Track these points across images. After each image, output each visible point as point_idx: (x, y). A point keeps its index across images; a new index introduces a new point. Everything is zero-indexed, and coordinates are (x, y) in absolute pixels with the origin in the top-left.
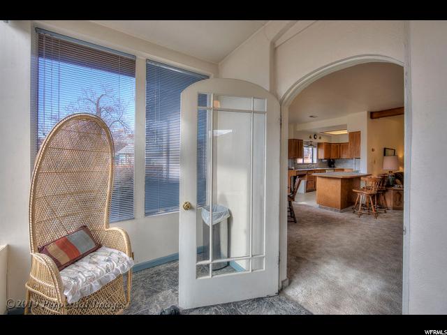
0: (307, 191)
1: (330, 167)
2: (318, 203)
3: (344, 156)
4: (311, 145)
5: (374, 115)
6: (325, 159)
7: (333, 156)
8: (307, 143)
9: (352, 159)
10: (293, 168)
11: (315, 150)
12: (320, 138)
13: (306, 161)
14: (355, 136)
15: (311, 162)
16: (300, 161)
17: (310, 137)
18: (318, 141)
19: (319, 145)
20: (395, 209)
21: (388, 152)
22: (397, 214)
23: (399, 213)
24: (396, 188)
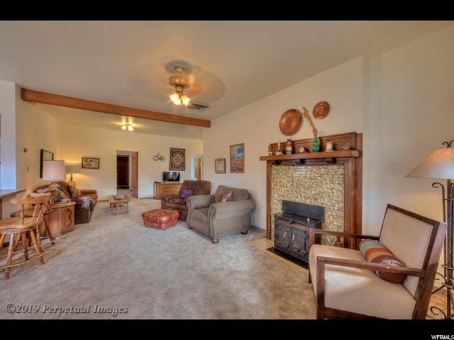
20: (63, 233)
21: (46, 156)
22: (69, 240)
23: (70, 238)
24: (63, 205)
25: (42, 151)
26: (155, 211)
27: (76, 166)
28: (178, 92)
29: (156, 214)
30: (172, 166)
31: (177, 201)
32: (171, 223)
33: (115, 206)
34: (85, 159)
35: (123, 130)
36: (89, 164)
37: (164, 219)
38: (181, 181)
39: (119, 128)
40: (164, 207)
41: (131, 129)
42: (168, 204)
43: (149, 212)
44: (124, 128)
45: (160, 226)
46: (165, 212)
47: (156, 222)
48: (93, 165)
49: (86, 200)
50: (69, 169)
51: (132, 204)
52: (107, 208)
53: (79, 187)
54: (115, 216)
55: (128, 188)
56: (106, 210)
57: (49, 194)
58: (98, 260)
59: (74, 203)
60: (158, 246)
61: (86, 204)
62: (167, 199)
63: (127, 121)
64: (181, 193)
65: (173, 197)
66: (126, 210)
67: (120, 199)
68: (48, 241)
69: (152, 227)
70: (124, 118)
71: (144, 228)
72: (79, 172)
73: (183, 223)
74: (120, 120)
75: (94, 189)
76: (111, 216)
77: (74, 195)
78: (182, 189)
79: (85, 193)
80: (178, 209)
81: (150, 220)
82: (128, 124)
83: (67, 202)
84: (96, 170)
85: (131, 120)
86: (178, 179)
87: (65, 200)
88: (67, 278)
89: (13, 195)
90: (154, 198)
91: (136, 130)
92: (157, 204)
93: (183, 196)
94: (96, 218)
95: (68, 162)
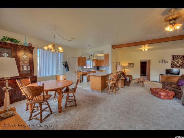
0: (88, 81)
1: (98, 70)
2: (91, 89)
3: (103, 65)
4: (90, 60)
5: (114, 47)
6: (96, 66)
7: (99, 65)
8: (88, 59)
9: (106, 66)
10: (81, 71)
11: (92, 62)
12: (93, 57)
13: (88, 67)
14: (107, 56)
15: (90, 68)
16: (85, 67)
17: (89, 56)
18: (93, 58)
19: (93, 60)
20: (121, 88)
21: (118, 63)
22: (122, 90)
23: (123, 90)
24: (121, 79)
25: (117, 62)
26: (158, 88)
27: (126, 66)
28: (171, 24)
29: (158, 90)
30: (173, 65)
31: (173, 86)
32: (167, 97)
33: (138, 83)
34: (129, 64)
35: (143, 51)
36: (130, 66)
37: (163, 94)
38: (180, 75)
39: (141, 50)
40: (164, 87)
41: (146, 50)
42: (167, 87)
43: (154, 88)
44: (143, 50)
45: (160, 97)
46: (164, 91)
47: (157, 94)
48: (131, 66)
49: (128, 78)
50: (124, 67)
51: (146, 83)
52: (136, 83)
53: (127, 74)
54: (138, 87)
55: (146, 76)
56: (135, 83)
57: (117, 75)
58: (130, 100)
59: (124, 79)
60: (157, 106)
61: (128, 80)
62: (166, 84)
63: (145, 46)
64: (178, 82)
65: (171, 83)
66: (143, 85)
67: (141, 80)
68: (117, 89)
69: (155, 96)
70: (143, 46)
71: (151, 95)
72: (127, 69)
73: (179, 100)
74: (141, 47)
75: (132, 75)
76: (137, 86)
77: (125, 76)
78: (179, 80)
79: (128, 76)
80: (174, 91)
81: (154, 92)
82: (145, 48)
83: (122, 78)
84: (132, 68)
85: (146, 46)
86: (178, 74)
87: (122, 77)
88: (120, 101)
89: (111, 74)
90: (160, 82)
91: (149, 49)
92: (160, 86)
93: (180, 84)
94: (131, 85)
95: (123, 65)
